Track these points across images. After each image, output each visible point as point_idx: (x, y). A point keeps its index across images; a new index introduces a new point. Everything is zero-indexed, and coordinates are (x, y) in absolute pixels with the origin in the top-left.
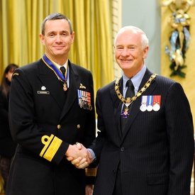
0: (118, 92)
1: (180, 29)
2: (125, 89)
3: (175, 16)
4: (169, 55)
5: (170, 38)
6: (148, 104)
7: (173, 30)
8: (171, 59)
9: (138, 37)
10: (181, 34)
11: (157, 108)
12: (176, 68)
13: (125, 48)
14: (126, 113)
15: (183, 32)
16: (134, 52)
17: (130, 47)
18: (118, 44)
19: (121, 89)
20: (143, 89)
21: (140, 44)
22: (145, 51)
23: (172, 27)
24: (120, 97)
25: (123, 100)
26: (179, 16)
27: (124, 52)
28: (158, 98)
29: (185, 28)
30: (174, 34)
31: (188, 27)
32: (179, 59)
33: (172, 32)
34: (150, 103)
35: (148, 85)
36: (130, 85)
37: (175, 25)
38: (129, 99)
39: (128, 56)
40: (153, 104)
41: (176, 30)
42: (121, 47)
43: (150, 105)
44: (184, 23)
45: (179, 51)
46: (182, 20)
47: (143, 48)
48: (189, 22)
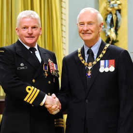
0: (81, 58)
1: (114, 12)
2: (87, 56)
3: (110, 2)
4: (105, 32)
5: (106, 19)
6: (105, 67)
7: (108, 13)
8: (107, 35)
9: (95, 16)
10: (114, 16)
11: (112, 69)
12: (110, 42)
13: (86, 24)
14: (89, 74)
15: (116, 14)
16: (92, 27)
17: (89, 23)
18: (80, 21)
19: (83, 56)
20: (101, 56)
21: (97, 21)
22: (100, 26)
23: (108, 11)
24: (83, 62)
25: (86, 64)
26: (113, 2)
27: (85, 28)
28: (113, 61)
29: (117, 12)
30: (109, 16)
31: (119, 11)
32: (113, 36)
33: (107, 15)
34: (107, 66)
35: (104, 52)
36: (90, 53)
37: (110, 9)
38: (90, 63)
39: (88, 30)
40: (109, 67)
41: (111, 13)
42: (82, 24)
43: (107, 67)
44: (116, 8)
45: (113, 29)
46: (115, 5)
47: (99, 24)
48: (120, 7)
